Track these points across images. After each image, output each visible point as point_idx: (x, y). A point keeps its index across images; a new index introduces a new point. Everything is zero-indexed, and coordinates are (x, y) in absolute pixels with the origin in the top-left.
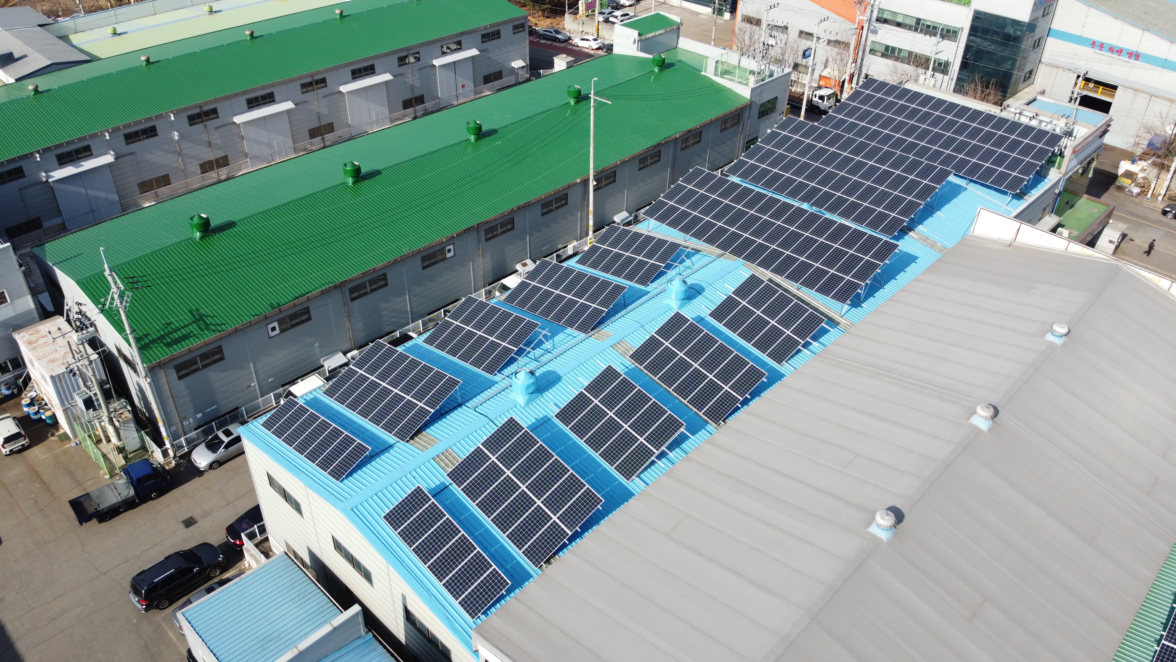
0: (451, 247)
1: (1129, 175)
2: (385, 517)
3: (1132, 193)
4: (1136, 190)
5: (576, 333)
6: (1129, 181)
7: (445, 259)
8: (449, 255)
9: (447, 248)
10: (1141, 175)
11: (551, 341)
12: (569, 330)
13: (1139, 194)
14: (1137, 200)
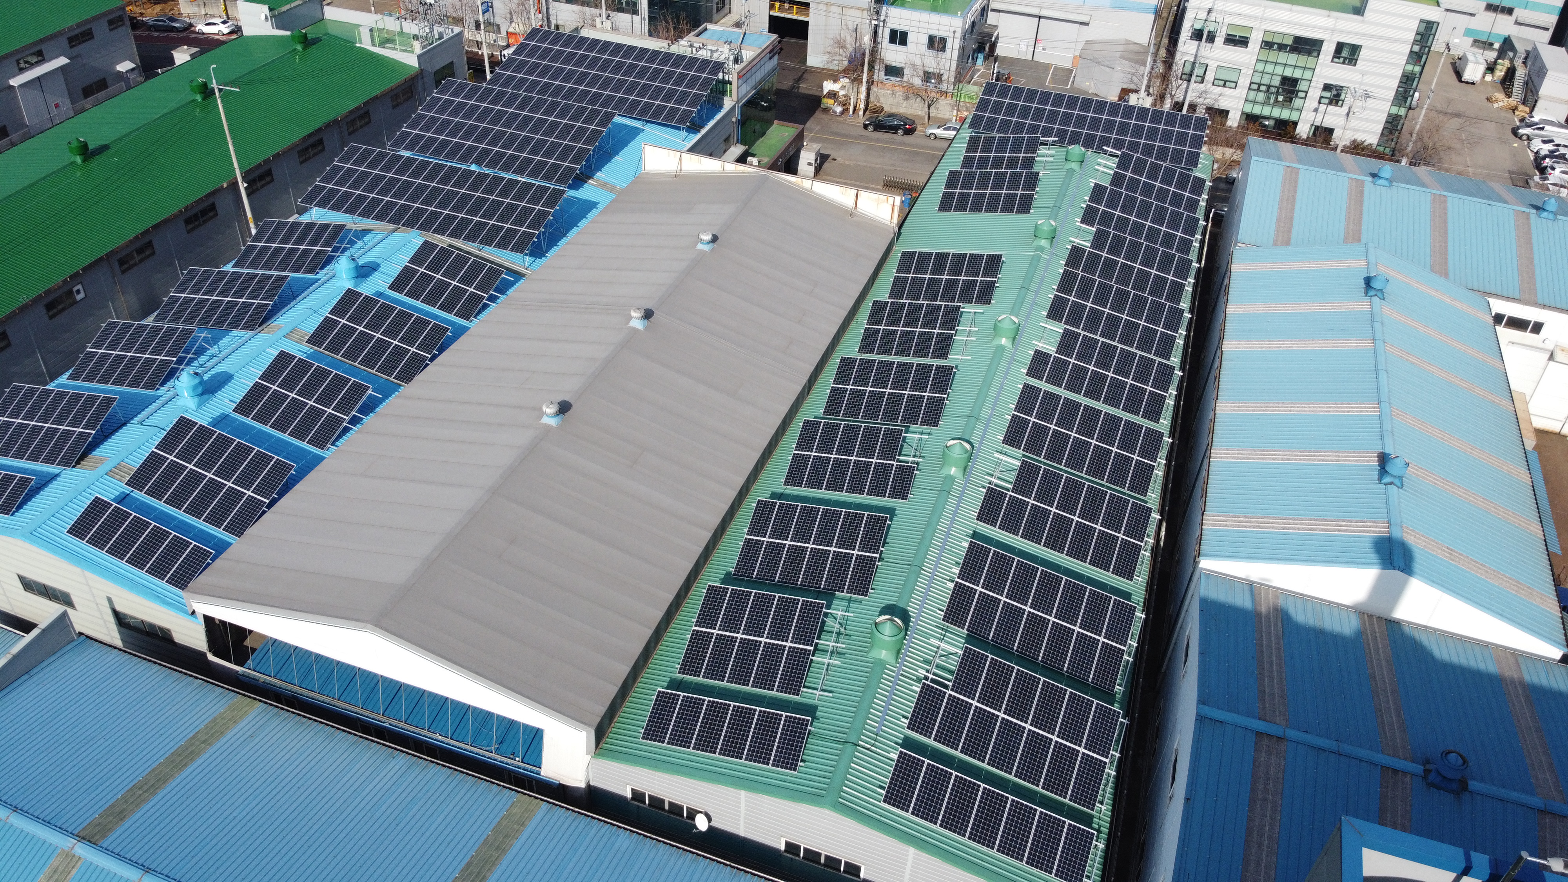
0: (79, 287)
1: (833, 95)
2: (68, 532)
3: (836, 112)
4: (839, 109)
5: (243, 333)
6: (832, 101)
7: (75, 302)
8: (79, 297)
9: (75, 289)
10: (842, 93)
11: (216, 346)
12: (235, 332)
13: (843, 113)
14: (841, 119)
